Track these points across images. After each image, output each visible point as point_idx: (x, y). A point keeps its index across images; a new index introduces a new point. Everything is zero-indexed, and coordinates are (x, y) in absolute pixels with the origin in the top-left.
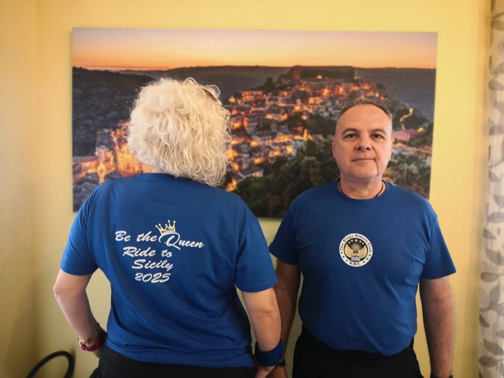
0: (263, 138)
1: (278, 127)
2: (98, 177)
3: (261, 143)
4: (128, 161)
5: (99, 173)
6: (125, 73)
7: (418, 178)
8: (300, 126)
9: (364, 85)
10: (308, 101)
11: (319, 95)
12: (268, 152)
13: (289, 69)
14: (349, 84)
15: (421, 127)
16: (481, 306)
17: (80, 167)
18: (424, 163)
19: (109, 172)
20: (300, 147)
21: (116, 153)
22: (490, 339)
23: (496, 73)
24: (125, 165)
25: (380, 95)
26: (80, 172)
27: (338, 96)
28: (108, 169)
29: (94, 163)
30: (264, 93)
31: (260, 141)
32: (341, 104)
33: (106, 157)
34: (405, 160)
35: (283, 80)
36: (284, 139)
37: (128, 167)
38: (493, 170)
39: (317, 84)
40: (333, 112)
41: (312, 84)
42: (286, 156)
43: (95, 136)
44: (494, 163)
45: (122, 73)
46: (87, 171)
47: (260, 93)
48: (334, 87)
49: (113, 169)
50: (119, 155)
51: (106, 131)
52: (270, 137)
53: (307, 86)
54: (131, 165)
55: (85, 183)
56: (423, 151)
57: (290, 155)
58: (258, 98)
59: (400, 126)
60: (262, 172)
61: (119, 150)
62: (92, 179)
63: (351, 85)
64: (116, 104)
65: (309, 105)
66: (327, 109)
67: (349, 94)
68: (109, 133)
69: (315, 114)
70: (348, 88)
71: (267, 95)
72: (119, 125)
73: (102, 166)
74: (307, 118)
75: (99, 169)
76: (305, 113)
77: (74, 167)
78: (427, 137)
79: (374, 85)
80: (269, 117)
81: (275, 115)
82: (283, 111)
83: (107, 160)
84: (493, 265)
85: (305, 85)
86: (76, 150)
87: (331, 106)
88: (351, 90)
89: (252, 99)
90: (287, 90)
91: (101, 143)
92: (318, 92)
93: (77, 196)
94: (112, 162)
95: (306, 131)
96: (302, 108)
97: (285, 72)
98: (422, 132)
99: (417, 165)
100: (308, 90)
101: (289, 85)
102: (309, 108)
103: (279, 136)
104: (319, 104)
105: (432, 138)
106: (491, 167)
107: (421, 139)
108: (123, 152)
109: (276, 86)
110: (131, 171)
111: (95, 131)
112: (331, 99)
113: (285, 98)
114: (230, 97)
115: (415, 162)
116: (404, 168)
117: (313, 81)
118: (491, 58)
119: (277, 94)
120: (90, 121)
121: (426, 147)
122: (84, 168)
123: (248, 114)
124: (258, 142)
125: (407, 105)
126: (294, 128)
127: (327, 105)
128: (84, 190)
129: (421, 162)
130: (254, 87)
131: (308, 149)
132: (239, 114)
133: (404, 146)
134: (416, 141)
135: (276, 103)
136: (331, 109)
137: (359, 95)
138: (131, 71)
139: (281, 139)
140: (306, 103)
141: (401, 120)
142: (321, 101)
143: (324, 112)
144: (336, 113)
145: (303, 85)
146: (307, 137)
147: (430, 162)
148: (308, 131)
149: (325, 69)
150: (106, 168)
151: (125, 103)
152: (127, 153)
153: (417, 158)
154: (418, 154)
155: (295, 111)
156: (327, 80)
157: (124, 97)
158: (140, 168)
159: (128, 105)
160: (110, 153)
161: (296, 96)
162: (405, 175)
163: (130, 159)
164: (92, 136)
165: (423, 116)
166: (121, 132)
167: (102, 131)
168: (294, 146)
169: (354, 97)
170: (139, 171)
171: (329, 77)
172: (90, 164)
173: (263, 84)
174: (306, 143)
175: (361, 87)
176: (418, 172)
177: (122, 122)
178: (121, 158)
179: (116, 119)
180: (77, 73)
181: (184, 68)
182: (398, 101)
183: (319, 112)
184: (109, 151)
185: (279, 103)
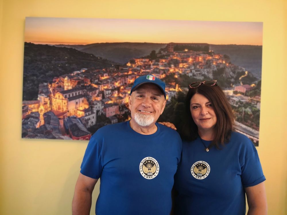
2: (39, 115)
4: (59, 105)
5: (39, 112)
6: (58, 47)
7: (252, 117)
8: (174, 82)
9: (216, 55)
10: (179, 66)
11: (186, 62)
13: (166, 45)
14: (206, 55)
15: (253, 83)
17: (27, 108)
18: (255, 107)
19: (46, 112)
20: (173, 96)
21: (51, 99)
24: (57, 106)
25: (226, 62)
26: (27, 111)
27: (199, 63)
28: (46, 109)
29: (36, 105)
30: (149, 61)
32: (200, 68)
33: (44, 101)
34: (243, 105)
35: (162, 52)
37: (59, 108)
39: (185, 55)
40: (195, 73)
41: (181, 55)
43: (38, 87)
45: (57, 46)
46: (32, 110)
47: (147, 60)
48: (196, 57)
49: (49, 109)
50: (54, 100)
51: (45, 84)
53: (178, 56)
54: (61, 107)
55: (30, 119)
56: (255, 99)
58: (146, 63)
59: (239, 83)
61: (53, 97)
62: (35, 116)
63: (207, 56)
64: (52, 67)
65: (179, 68)
66: (191, 71)
67: (206, 61)
68: (47, 86)
69: (183, 74)
70: (205, 58)
71: (152, 62)
72: (54, 80)
73: (42, 107)
74: (178, 77)
75: (40, 109)
76: (177, 74)
77: (23, 108)
78: (257, 90)
79: (223, 56)
81: (157, 75)
82: (162, 72)
83: (45, 103)
85: (177, 55)
86: (25, 96)
87: (194, 69)
88: (207, 59)
89: (142, 64)
90: (165, 59)
91: (42, 92)
92: (185, 60)
93: (24, 127)
94: (48, 105)
95: (177, 85)
96: (175, 70)
97: (164, 47)
98: (254, 86)
99: (251, 108)
100: (179, 59)
101: (166, 55)
102: (179, 70)
104: (186, 68)
105: (260, 91)
107: (253, 91)
108: (56, 98)
109: (158, 56)
110: (61, 111)
111: (38, 84)
112: (194, 64)
113: (164, 64)
114: (128, 63)
115: (249, 107)
116: (243, 110)
117: (182, 53)
119: (158, 61)
120: (35, 78)
121: (257, 97)
122: (29, 109)
123: (139, 74)
125: (244, 69)
126: (170, 83)
127: (191, 69)
128: (29, 123)
129: (253, 106)
130: (143, 56)
131: (179, 97)
132: (133, 74)
133: (242, 96)
134: (249, 93)
135: (158, 67)
136: (194, 71)
137: (213, 62)
138: (62, 45)
140: (177, 67)
141: (240, 79)
142: (188, 66)
143: (189, 73)
144: (197, 74)
145: (175, 55)
146: (178, 89)
147: (260, 106)
148: (179, 85)
149: (190, 45)
150: (44, 108)
151: (58, 66)
152: (59, 99)
153: (251, 103)
154: (252, 101)
155: (170, 72)
156: (191, 52)
157: (57, 62)
158: (67, 109)
159: (60, 67)
160: (48, 99)
161: (171, 62)
162: (243, 115)
163: (61, 103)
164: (36, 87)
165: (255, 76)
166: (55, 85)
167: (43, 84)
168: (170, 95)
169: (209, 64)
170: (66, 111)
171: (192, 50)
172: (34, 106)
173: (149, 55)
174: (177, 93)
175: (214, 57)
176: (251, 113)
177: (56, 79)
178: (55, 102)
179: (52, 77)
180: (27, 46)
181: (98, 44)
182: (238, 67)
183: (186, 73)
184: (47, 97)
185: (160, 67)
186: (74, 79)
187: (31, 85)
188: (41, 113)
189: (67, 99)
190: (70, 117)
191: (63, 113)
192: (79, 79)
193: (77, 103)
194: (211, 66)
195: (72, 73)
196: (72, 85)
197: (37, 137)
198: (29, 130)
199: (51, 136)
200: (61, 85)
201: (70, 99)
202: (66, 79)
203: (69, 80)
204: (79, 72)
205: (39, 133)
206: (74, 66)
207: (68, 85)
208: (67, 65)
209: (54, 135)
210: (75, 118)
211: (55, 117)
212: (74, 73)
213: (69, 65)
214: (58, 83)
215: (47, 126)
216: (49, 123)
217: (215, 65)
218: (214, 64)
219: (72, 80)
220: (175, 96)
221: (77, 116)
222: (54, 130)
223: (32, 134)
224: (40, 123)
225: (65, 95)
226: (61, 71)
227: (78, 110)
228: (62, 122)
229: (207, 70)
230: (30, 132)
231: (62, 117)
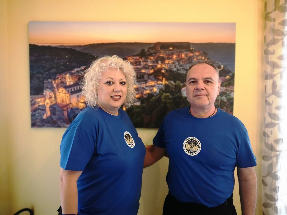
0: (140, 83)
1: (148, 77)
2: (45, 107)
3: (139, 86)
4: (62, 98)
5: (46, 105)
6: (60, 47)
7: (227, 104)
8: (161, 76)
9: (196, 52)
10: (165, 62)
11: (171, 59)
12: (143, 91)
13: (154, 44)
14: (188, 52)
15: (228, 75)
16: (263, 174)
17: (35, 102)
18: (230, 96)
19: (52, 104)
20: (161, 88)
21: (56, 93)
22: (268, 193)
23: (268, 45)
24: (61, 100)
25: (205, 58)
26: (35, 104)
27: (182, 59)
28: (51, 102)
29: (43, 99)
30: (140, 58)
31: (138, 85)
32: (183, 64)
33: (50, 96)
35: (150, 50)
36: (152, 83)
37: (63, 101)
38: (268, 99)
39: (170, 53)
40: (179, 68)
41: (167, 53)
42: (153, 93)
43: (43, 83)
44: (268, 95)
45: (58, 47)
46: (39, 103)
47: (138, 58)
48: (179, 54)
49: (54, 102)
50: (58, 94)
51: (50, 80)
52: (144, 82)
53: (164, 53)
54: (65, 100)
55: (38, 111)
56: (229, 89)
57: (155, 93)
58: (137, 61)
60: (140, 102)
61: (57, 91)
62: (42, 108)
63: (188, 53)
64: (55, 65)
66: (175, 67)
67: (188, 58)
68: (51, 82)
69: (169, 69)
70: (187, 55)
71: (142, 59)
72: (57, 77)
73: (48, 101)
74: (165, 72)
75: (46, 102)
76: (163, 69)
77: (31, 101)
78: (231, 81)
79: (202, 53)
80: (143, 71)
81: (146, 70)
82: (151, 68)
83: (51, 97)
84: (269, 151)
85: (163, 53)
86: (32, 92)
88: (189, 56)
89: (133, 61)
90: (153, 56)
91: (47, 88)
92: (170, 57)
93: (33, 118)
94: (53, 98)
95: (164, 79)
96: (162, 66)
97: (152, 46)
98: (228, 78)
99: (226, 97)
100: (165, 56)
101: (154, 53)
102: (165, 66)
103: (149, 82)
104: (171, 64)
105: (234, 81)
106: (266, 97)
107: (228, 82)
108: (60, 93)
109: (147, 53)
110: (64, 103)
111: (43, 81)
113: (152, 60)
115: (225, 95)
116: (219, 99)
117: (167, 51)
118: (265, 37)
119: (147, 58)
120: (40, 75)
121: (231, 87)
122: (37, 102)
124: (137, 85)
125: (220, 63)
126: (157, 77)
127: (175, 64)
128: (37, 115)
129: (228, 95)
130: (134, 55)
131: (165, 89)
134: (225, 84)
135: (147, 64)
136: (178, 66)
137: (194, 58)
138: (63, 46)
139: (150, 84)
140: (164, 63)
142: (172, 62)
143: (174, 68)
144: (181, 69)
145: (162, 53)
146: (165, 82)
147: (233, 95)
148: (165, 78)
149: (174, 44)
150: (50, 102)
151: (60, 65)
152: (62, 93)
153: (226, 93)
154: (227, 91)
155: (158, 67)
156: (175, 50)
157: (59, 61)
158: (70, 101)
159: (62, 65)
160: (52, 93)
161: (158, 59)
162: (219, 103)
163: (64, 96)
164: (41, 84)
165: (229, 70)
166: (58, 81)
167: (47, 80)
168: (158, 87)
169: (190, 60)
170: (69, 103)
171: (176, 48)
172: (41, 100)
173: (139, 52)
174: (164, 85)
175: (194, 54)
176: (226, 101)
177: (59, 76)
178: (59, 96)
179: (56, 74)
180: (32, 47)
181: (94, 44)
182: (215, 62)
183: (171, 68)
184: (52, 92)
185: (148, 63)
186: (75, 76)
187: (37, 81)
188: (47, 105)
189: (69, 93)
190: (73, 108)
191: (67, 105)
192: (79, 76)
193: (78, 96)
194: (192, 61)
195: (73, 70)
196: (73, 81)
197: (45, 126)
198: (37, 121)
199: (57, 125)
200: (64, 81)
201: (72, 93)
202: (68, 75)
203: (71, 76)
204: (78, 69)
205: (46, 123)
206: (74, 64)
207: (69, 80)
208: (68, 63)
209: (59, 124)
210: (77, 109)
211: (60, 109)
212: (74, 70)
213: (70, 63)
214: (60, 79)
215: (53, 116)
216: (54, 114)
217: (195, 61)
218: (195, 59)
219: (73, 77)
220: (162, 88)
221: (78, 108)
222: (59, 120)
223: (40, 124)
224: (47, 115)
225: (67, 89)
226: (63, 69)
227: (79, 102)
228: (66, 113)
229: (189, 65)
230: (38, 122)
231: (65, 109)
